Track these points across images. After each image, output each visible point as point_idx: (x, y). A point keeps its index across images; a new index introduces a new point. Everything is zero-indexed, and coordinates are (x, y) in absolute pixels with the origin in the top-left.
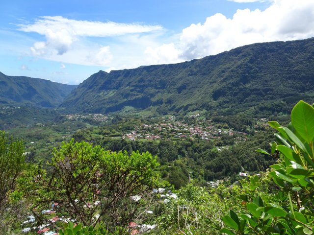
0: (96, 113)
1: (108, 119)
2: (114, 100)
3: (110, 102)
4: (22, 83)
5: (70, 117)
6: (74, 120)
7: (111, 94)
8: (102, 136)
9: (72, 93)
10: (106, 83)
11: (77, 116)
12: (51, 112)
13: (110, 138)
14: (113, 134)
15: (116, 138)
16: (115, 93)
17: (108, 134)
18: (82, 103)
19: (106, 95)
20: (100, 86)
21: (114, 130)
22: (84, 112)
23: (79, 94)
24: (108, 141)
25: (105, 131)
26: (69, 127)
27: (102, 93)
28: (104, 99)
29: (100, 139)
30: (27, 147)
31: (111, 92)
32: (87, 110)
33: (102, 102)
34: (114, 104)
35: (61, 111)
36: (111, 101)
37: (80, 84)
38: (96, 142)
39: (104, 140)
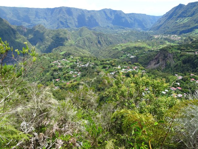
0: (173, 34)
1: (182, 39)
2: (188, 25)
3: (184, 27)
4: (132, 17)
5: (156, 37)
6: (158, 39)
7: (186, 20)
8: (179, 51)
9: (158, 21)
10: (183, 13)
11: (160, 36)
12: (145, 33)
13: (185, 53)
14: (188, 50)
15: (190, 53)
16: (189, 20)
17: (184, 50)
18: (164, 27)
19: (182, 21)
20: (178, 15)
21: (189, 48)
22: (165, 33)
23: (162, 22)
24: (184, 55)
25: (182, 48)
26: (155, 43)
27: (178, 20)
28: (180, 25)
29: (178, 53)
30: (134, 53)
31: (186, 19)
32: (167, 32)
33: (178, 27)
34: (187, 28)
35: (150, 33)
36: (185, 25)
37: (164, 15)
38: (175, 55)
39: (181, 54)
